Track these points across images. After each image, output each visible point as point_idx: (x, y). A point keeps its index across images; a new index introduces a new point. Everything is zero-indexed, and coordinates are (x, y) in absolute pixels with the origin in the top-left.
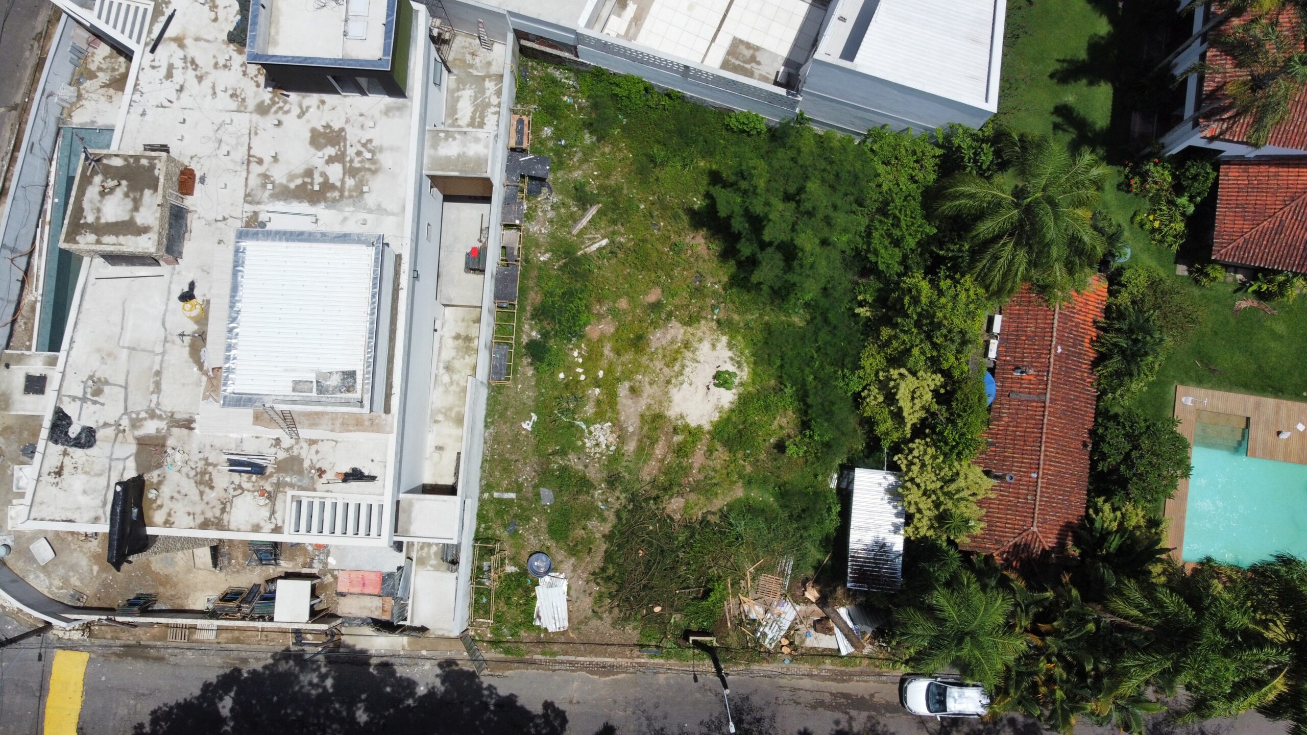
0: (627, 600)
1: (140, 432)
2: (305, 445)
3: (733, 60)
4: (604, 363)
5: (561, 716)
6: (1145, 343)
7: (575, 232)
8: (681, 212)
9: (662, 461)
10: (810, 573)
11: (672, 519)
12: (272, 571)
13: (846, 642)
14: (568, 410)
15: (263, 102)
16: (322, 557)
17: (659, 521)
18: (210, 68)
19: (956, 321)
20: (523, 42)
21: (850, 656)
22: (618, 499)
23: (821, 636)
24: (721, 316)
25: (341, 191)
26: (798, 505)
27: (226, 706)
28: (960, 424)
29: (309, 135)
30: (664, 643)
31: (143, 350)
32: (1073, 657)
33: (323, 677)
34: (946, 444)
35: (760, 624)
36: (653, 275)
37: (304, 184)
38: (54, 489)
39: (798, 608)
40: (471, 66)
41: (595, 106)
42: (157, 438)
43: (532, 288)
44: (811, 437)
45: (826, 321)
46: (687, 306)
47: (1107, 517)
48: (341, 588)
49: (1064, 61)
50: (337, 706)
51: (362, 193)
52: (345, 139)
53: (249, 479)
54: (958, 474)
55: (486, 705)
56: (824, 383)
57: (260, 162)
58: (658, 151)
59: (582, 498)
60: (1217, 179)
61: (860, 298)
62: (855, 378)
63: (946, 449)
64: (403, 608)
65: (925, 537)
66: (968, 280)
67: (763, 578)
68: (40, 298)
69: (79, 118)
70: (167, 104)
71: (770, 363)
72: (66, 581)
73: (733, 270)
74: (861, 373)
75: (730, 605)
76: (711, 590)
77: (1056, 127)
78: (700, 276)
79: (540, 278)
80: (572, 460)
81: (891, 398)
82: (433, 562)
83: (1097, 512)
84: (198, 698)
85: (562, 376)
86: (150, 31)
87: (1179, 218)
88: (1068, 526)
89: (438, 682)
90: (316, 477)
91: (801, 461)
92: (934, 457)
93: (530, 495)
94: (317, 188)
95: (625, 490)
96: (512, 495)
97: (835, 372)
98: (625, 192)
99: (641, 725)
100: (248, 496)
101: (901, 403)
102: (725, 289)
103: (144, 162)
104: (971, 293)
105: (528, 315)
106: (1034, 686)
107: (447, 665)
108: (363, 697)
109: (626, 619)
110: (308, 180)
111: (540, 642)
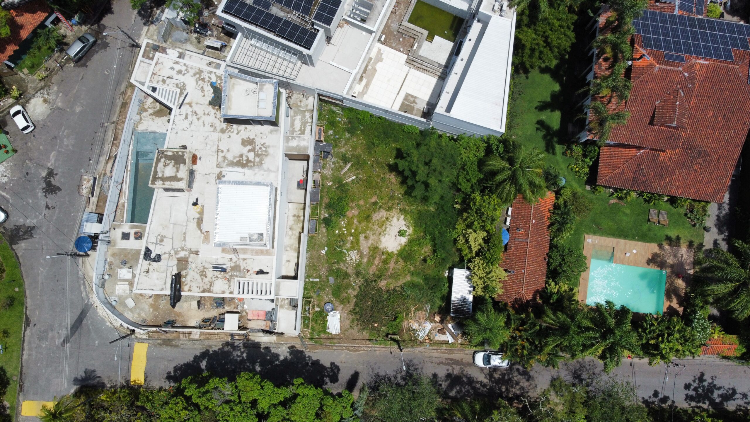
0: (364, 321)
1: (178, 256)
2: (241, 261)
3: (406, 102)
4: (354, 226)
5: (338, 368)
6: (567, 219)
7: (342, 173)
8: (385, 165)
9: (377, 266)
10: (437, 310)
11: (381, 289)
12: (221, 311)
13: (451, 338)
14: (340, 245)
15: (223, 128)
16: (241, 305)
17: (376, 290)
18: (202, 115)
19: (489, 213)
20: (321, 97)
21: (453, 343)
22: (360, 281)
23: (441, 335)
24: (401, 207)
25: (254, 163)
26: (432, 283)
27: (203, 364)
28: (492, 251)
29: (241, 141)
30: (379, 339)
31: (179, 225)
32: (532, 339)
33: (242, 353)
34: (487, 259)
35: (417, 331)
36: (374, 191)
37: (240, 160)
38: (146, 278)
39: (432, 324)
40: (300, 106)
41: (350, 123)
42: (185, 258)
43: (325, 196)
44: (437, 256)
45: (443, 209)
46: (388, 203)
47: (553, 288)
48: (249, 318)
49: (541, 102)
50: (248, 364)
51: (262, 163)
52: (255, 143)
53: (220, 274)
54: (492, 271)
55: (308, 363)
56: (442, 234)
57: (222, 151)
58: (376, 141)
59: (346, 281)
60: (599, 152)
61: (456, 201)
62: (454, 233)
63: (487, 261)
64: (274, 325)
65: (480, 296)
66: (494, 196)
67: (418, 313)
68: (126, 201)
69: (141, 128)
70: (185, 129)
71: (421, 226)
72: (139, 314)
73: (406, 189)
74: (456, 231)
75: (405, 324)
76: (397, 317)
77: (537, 129)
78: (393, 191)
79: (328, 192)
80: (342, 266)
81: (467, 241)
82: (286, 307)
83: (549, 285)
84: (192, 361)
85: (337, 232)
86: (178, 101)
87: (586, 167)
88: (537, 291)
89: (288, 355)
90: (246, 273)
91: (433, 266)
92: (483, 264)
93: (325, 280)
94: (245, 162)
95: (363, 278)
96: (318, 280)
97: (447, 230)
98: (362, 157)
99: (369, 371)
100: (220, 280)
101: (471, 243)
102: (402, 196)
103: (180, 153)
104: (495, 201)
105: (324, 207)
106: (516, 350)
107: (292, 348)
108: (258, 361)
109: (363, 329)
110: (241, 159)
111: (329, 338)
